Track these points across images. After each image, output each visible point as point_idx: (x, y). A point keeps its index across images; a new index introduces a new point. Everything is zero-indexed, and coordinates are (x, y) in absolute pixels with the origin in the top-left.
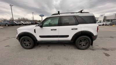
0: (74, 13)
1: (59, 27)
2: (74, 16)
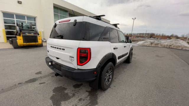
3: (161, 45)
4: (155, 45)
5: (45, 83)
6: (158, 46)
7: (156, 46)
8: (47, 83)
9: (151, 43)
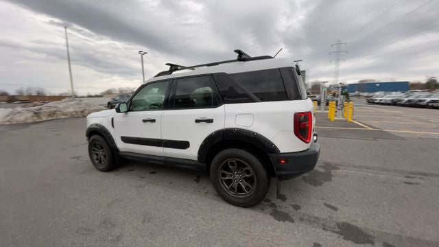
0: (217, 64)
1: (162, 112)
2: (212, 75)
3: (63, 115)
4: (49, 115)
5: (325, 204)
6: (59, 117)
7: (54, 118)
8: (320, 201)
9: (35, 113)
